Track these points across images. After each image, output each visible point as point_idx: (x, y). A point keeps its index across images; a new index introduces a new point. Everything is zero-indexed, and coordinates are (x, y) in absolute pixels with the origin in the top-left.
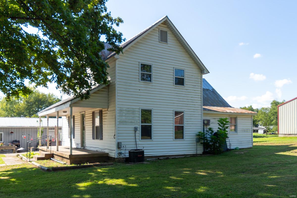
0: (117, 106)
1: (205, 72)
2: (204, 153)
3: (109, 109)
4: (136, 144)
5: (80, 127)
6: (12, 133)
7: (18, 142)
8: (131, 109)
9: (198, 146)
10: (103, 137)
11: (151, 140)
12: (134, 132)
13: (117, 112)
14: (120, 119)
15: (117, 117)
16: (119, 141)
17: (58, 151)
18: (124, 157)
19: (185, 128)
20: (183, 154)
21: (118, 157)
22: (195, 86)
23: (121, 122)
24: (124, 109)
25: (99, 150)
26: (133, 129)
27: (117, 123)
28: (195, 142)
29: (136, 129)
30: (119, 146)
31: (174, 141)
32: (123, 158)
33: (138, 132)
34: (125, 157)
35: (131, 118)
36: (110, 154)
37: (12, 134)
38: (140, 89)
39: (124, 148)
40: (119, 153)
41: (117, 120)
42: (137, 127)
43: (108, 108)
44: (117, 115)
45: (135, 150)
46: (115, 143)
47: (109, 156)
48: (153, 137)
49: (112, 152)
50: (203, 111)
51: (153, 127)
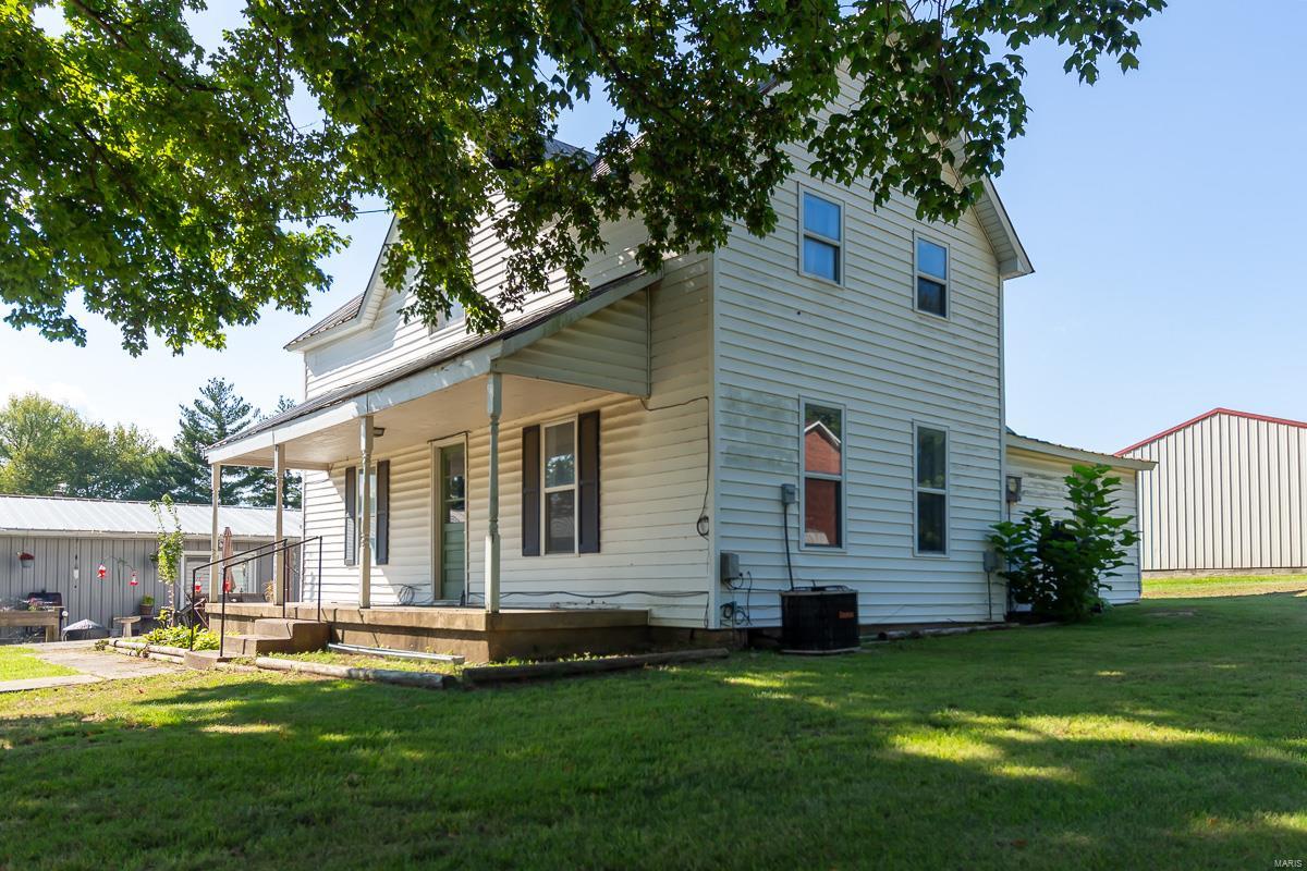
0: (719, 378)
1: (1020, 268)
2: (1011, 616)
4: (789, 566)
5: (429, 509)
6: (26, 557)
7: (51, 598)
8: (770, 398)
9: (994, 589)
10: (603, 540)
11: (838, 550)
12: (778, 509)
13: (719, 405)
14: (730, 443)
15: (718, 433)
16: (729, 547)
17: (367, 606)
18: (743, 625)
19: (950, 503)
20: (944, 620)
21: (723, 627)
22: (981, 323)
23: (736, 458)
24: (745, 395)
25: (569, 603)
26: (777, 495)
27: (718, 461)
28: (980, 569)
29: (786, 494)
30: (727, 569)
31: (915, 559)
32: (740, 630)
33: (793, 509)
34: (749, 626)
35: (768, 440)
36: (657, 612)
37: (29, 562)
38: (801, 308)
39: (746, 585)
40: (726, 606)
41: (719, 447)
42: (794, 486)
43: (649, 395)
44: (719, 419)
45: (814, 589)
46: (703, 557)
47: (654, 623)
48: (847, 538)
49: (677, 601)
50: (1005, 437)
51: (847, 491)
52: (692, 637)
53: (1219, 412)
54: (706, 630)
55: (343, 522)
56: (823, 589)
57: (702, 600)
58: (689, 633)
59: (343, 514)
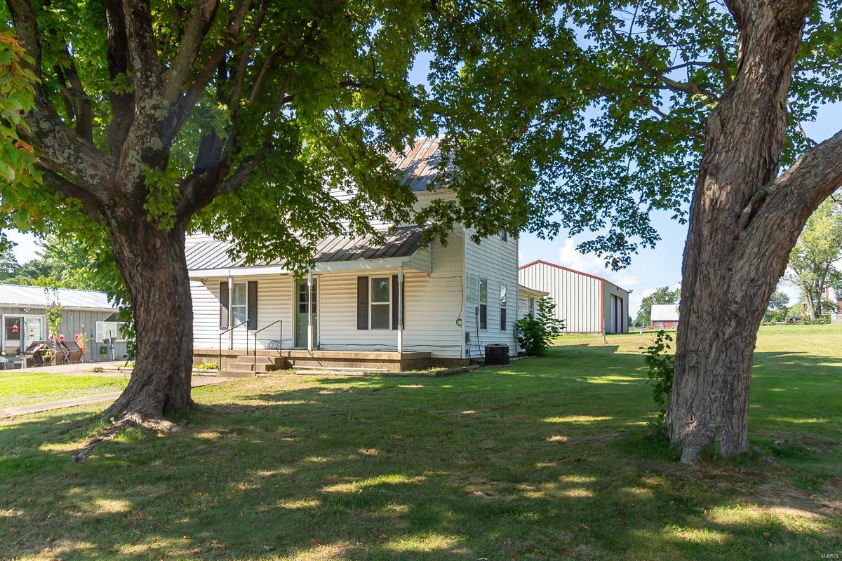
0: (465, 270)
2: (520, 354)
3: (432, 275)
4: (478, 336)
5: (291, 306)
8: (474, 276)
9: (517, 344)
10: (406, 325)
11: (486, 330)
12: (475, 316)
13: (465, 280)
14: (467, 293)
15: (465, 290)
16: (468, 330)
18: (469, 357)
19: (507, 312)
22: (513, 243)
23: (467, 299)
24: (470, 276)
26: (475, 311)
28: (513, 336)
29: (477, 310)
30: (467, 338)
32: (471, 359)
33: (478, 316)
34: (474, 357)
35: (473, 291)
36: (434, 353)
39: (470, 343)
40: (467, 350)
41: (465, 295)
42: (478, 308)
43: (432, 272)
44: (465, 285)
45: (496, 345)
46: (460, 333)
47: (434, 357)
48: (488, 326)
49: (446, 349)
50: (519, 287)
51: (488, 308)
52: (452, 362)
53: (539, 262)
54: (461, 359)
55: (219, 308)
56: (498, 345)
57: (459, 348)
58: (450, 361)
59: (219, 304)
